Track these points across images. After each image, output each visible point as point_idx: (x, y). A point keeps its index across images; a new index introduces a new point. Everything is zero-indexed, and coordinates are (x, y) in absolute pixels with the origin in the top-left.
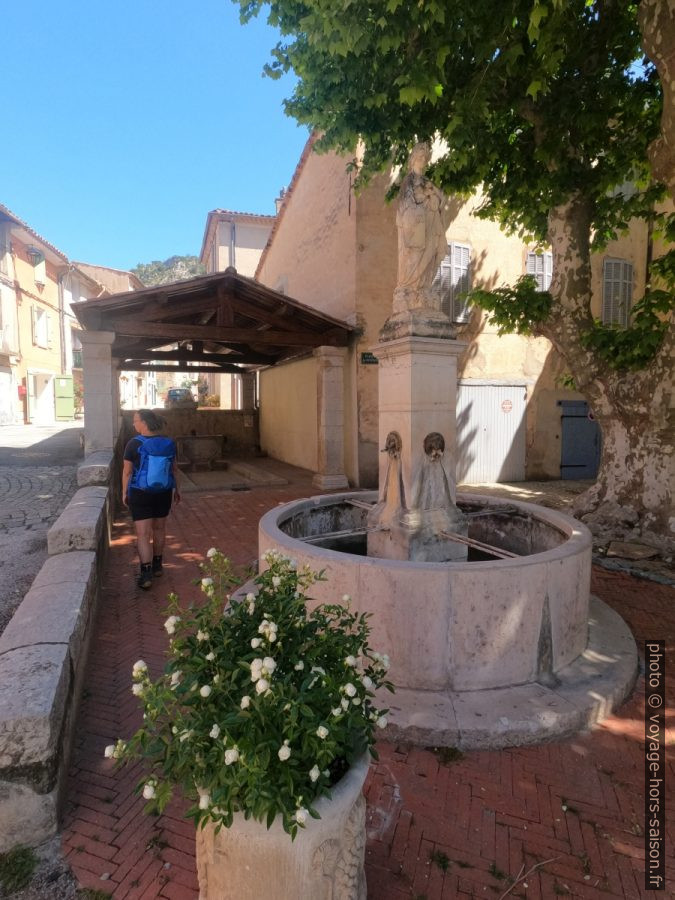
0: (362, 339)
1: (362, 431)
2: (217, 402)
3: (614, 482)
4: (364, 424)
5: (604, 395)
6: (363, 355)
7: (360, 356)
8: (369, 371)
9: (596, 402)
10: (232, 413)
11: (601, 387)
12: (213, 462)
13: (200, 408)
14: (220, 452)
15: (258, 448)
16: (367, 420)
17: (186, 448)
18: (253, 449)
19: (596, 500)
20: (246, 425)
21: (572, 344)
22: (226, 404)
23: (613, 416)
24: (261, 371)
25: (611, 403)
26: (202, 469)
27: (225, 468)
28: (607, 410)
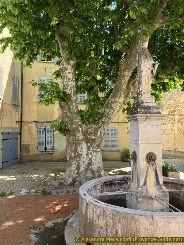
3: (83, 164)
5: (81, 133)
9: (77, 135)
11: (80, 129)
19: (77, 172)
21: (75, 113)
23: (83, 140)
25: (83, 135)
28: (81, 137)
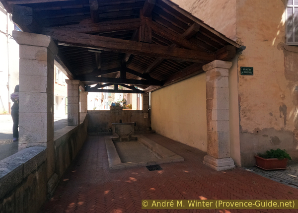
0: (241, 57)
1: (242, 124)
2: (131, 107)
4: (243, 120)
6: (242, 68)
7: (239, 69)
8: (246, 80)
10: (138, 111)
12: (130, 137)
13: (123, 110)
14: (133, 131)
15: (150, 128)
16: (245, 116)
17: (116, 129)
18: (148, 129)
20: (145, 117)
22: (134, 108)
24: (151, 92)
26: (124, 140)
27: (136, 139)
